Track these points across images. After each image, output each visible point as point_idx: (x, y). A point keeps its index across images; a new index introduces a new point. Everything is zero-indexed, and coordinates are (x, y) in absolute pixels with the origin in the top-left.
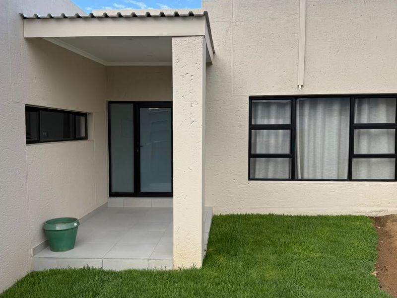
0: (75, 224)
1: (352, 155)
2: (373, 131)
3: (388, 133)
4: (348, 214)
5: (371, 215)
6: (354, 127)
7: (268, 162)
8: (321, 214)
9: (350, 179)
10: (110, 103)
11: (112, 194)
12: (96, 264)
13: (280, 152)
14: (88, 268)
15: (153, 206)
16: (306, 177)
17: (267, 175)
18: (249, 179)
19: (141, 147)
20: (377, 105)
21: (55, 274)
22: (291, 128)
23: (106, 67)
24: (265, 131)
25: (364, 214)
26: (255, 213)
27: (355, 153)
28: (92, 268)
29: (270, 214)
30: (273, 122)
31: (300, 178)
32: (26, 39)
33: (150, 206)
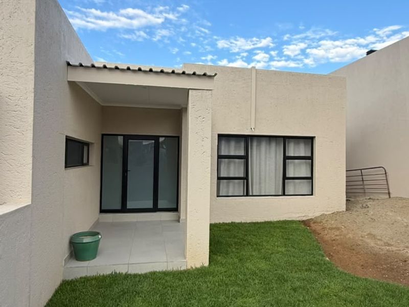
0: (100, 237)
1: (285, 178)
2: (296, 161)
3: (306, 163)
4: (284, 219)
5: (298, 219)
6: (286, 158)
7: (228, 183)
8: (266, 220)
9: (284, 194)
10: (103, 135)
11: (102, 211)
12: (123, 270)
13: (237, 176)
14: (115, 273)
15: (139, 220)
16: (254, 194)
17: (228, 192)
18: (218, 196)
19: (128, 172)
20: (298, 143)
21: (89, 280)
22: (245, 158)
23: (103, 106)
24: (226, 160)
25: (294, 219)
26: (221, 222)
27: (287, 176)
28: (119, 273)
29: (232, 222)
30: (232, 154)
31: (251, 194)
32: (68, 81)
33: (136, 220)
